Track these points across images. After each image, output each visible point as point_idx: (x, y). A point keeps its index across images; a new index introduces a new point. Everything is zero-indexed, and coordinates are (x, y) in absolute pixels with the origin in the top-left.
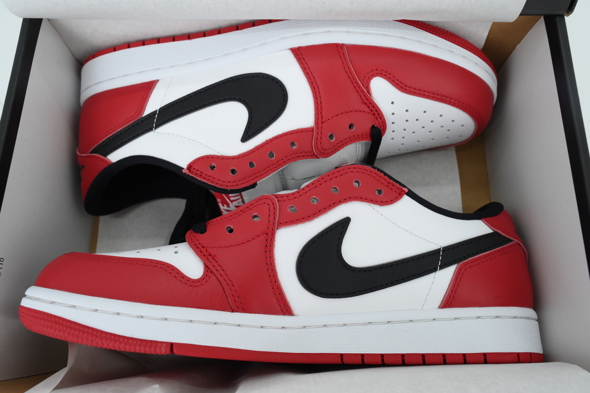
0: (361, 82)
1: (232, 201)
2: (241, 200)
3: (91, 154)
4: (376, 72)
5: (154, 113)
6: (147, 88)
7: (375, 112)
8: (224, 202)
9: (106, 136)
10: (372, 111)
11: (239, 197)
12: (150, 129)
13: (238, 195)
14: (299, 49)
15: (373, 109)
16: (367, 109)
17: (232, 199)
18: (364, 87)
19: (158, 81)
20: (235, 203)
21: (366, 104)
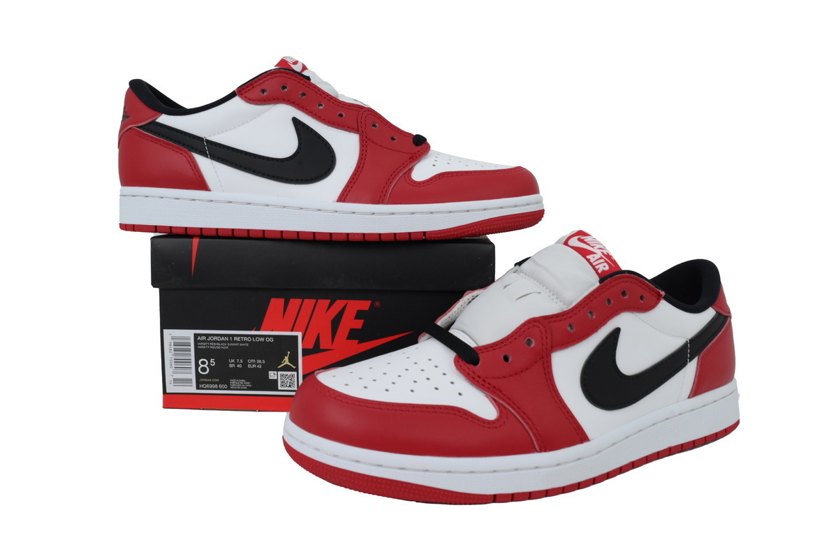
1: (601, 258)
2: (592, 261)
4: (494, 425)
5: (691, 359)
6: (698, 389)
7: (478, 381)
8: (608, 256)
10: (484, 381)
11: (594, 264)
12: (693, 341)
14: (581, 442)
16: (488, 380)
17: (603, 260)
18: (502, 405)
19: (689, 397)
20: (597, 257)
21: (494, 387)
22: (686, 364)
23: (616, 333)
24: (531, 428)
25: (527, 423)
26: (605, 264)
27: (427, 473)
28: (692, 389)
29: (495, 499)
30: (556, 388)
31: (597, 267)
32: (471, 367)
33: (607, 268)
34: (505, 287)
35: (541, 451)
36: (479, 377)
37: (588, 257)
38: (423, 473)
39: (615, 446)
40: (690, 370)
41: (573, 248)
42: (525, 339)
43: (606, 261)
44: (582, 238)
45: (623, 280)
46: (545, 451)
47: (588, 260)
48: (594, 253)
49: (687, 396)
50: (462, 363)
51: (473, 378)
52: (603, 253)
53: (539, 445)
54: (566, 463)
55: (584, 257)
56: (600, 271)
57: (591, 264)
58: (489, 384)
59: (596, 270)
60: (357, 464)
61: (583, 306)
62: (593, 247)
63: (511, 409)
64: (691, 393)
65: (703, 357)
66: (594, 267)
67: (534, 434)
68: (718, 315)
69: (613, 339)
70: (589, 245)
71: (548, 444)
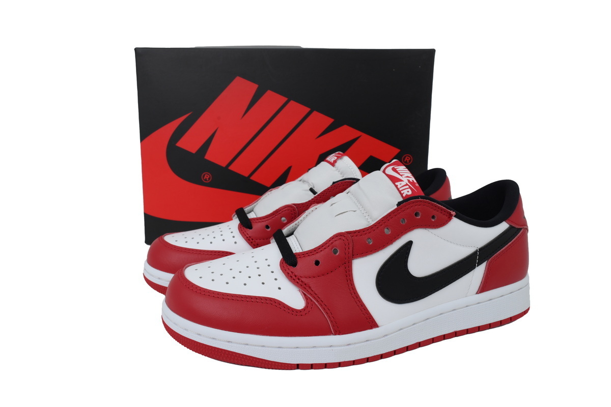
0: (314, 303)
1: (407, 185)
2: (399, 187)
3: (521, 227)
4: (301, 313)
5: (479, 264)
6: (485, 286)
7: (294, 279)
8: (412, 183)
9: (512, 243)
10: (299, 279)
11: (400, 189)
12: (482, 249)
13: (402, 190)
14: (371, 328)
15: (298, 280)
16: (303, 279)
17: (408, 187)
18: (309, 298)
19: (477, 293)
20: (403, 183)
21: (305, 284)
22: (475, 268)
23: (410, 244)
24: (329, 317)
25: (327, 313)
26: (409, 190)
27: (247, 346)
28: (480, 287)
29: (298, 367)
30: (355, 287)
31: (402, 192)
32: (292, 269)
33: (410, 193)
34: (332, 205)
35: (335, 335)
36: (295, 276)
37: (396, 184)
38: (244, 346)
39: (402, 331)
40: (478, 273)
41: (388, 176)
42: (332, 249)
43: (410, 188)
44: (395, 168)
45: (416, 204)
46: (339, 334)
47: (396, 186)
48: (401, 181)
49: (476, 292)
50: (285, 265)
51: (291, 277)
52: (409, 181)
53: (334, 329)
54: (355, 343)
55: (394, 183)
56: (404, 195)
57: (398, 189)
58: (302, 281)
59: (402, 194)
60: (199, 336)
61: (381, 224)
62: (401, 175)
63: (315, 301)
64: (478, 290)
65: (491, 262)
66: (400, 192)
67: (331, 321)
68: (511, 228)
69: (407, 248)
70: (399, 173)
71: (341, 329)
